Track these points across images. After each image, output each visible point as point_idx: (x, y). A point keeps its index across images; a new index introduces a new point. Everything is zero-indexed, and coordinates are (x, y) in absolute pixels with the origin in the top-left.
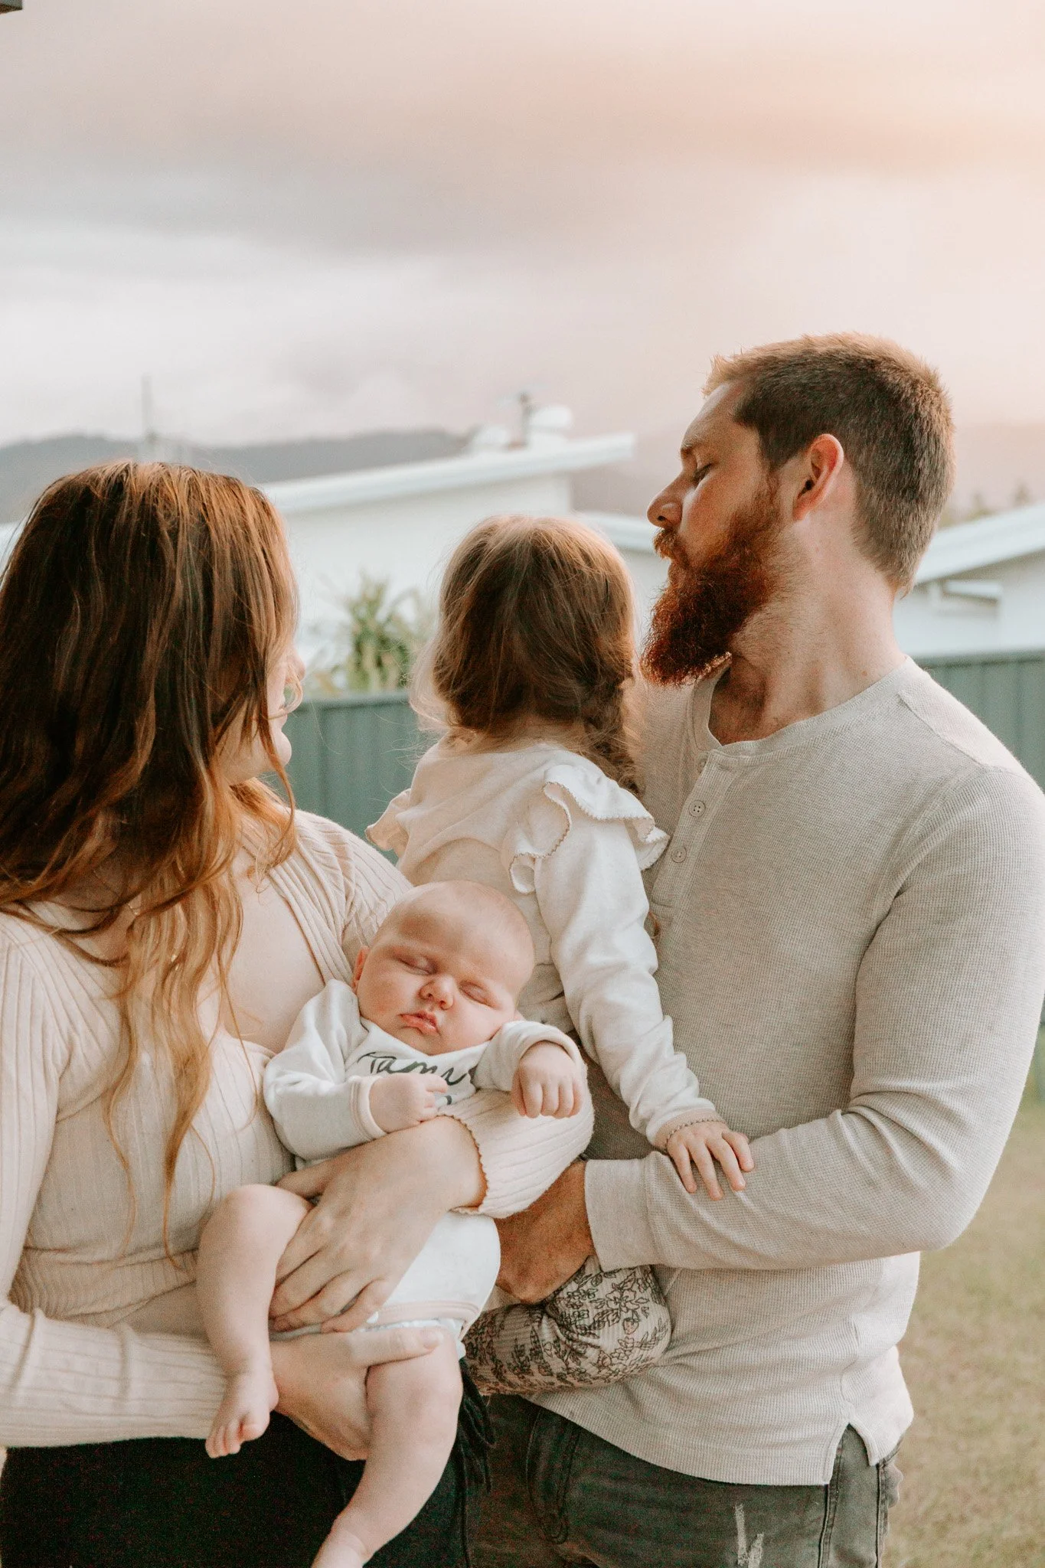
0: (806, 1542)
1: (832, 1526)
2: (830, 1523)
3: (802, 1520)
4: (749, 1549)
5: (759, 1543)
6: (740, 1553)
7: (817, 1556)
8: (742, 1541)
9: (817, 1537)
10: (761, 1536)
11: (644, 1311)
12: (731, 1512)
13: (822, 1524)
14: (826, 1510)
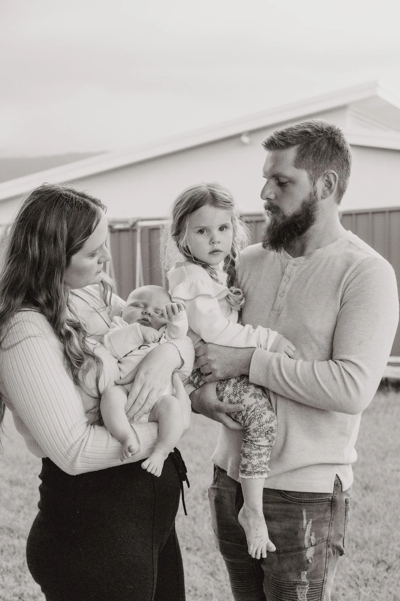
0: (325, 524)
1: (333, 520)
2: (333, 519)
3: (324, 516)
4: (307, 524)
5: (310, 522)
6: (304, 525)
7: (328, 530)
8: (305, 521)
9: (329, 523)
10: (311, 520)
11: (264, 413)
12: (302, 512)
13: (330, 519)
14: (331, 514)
